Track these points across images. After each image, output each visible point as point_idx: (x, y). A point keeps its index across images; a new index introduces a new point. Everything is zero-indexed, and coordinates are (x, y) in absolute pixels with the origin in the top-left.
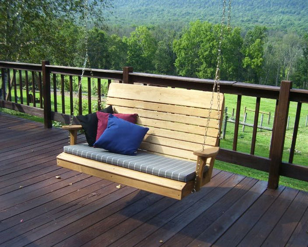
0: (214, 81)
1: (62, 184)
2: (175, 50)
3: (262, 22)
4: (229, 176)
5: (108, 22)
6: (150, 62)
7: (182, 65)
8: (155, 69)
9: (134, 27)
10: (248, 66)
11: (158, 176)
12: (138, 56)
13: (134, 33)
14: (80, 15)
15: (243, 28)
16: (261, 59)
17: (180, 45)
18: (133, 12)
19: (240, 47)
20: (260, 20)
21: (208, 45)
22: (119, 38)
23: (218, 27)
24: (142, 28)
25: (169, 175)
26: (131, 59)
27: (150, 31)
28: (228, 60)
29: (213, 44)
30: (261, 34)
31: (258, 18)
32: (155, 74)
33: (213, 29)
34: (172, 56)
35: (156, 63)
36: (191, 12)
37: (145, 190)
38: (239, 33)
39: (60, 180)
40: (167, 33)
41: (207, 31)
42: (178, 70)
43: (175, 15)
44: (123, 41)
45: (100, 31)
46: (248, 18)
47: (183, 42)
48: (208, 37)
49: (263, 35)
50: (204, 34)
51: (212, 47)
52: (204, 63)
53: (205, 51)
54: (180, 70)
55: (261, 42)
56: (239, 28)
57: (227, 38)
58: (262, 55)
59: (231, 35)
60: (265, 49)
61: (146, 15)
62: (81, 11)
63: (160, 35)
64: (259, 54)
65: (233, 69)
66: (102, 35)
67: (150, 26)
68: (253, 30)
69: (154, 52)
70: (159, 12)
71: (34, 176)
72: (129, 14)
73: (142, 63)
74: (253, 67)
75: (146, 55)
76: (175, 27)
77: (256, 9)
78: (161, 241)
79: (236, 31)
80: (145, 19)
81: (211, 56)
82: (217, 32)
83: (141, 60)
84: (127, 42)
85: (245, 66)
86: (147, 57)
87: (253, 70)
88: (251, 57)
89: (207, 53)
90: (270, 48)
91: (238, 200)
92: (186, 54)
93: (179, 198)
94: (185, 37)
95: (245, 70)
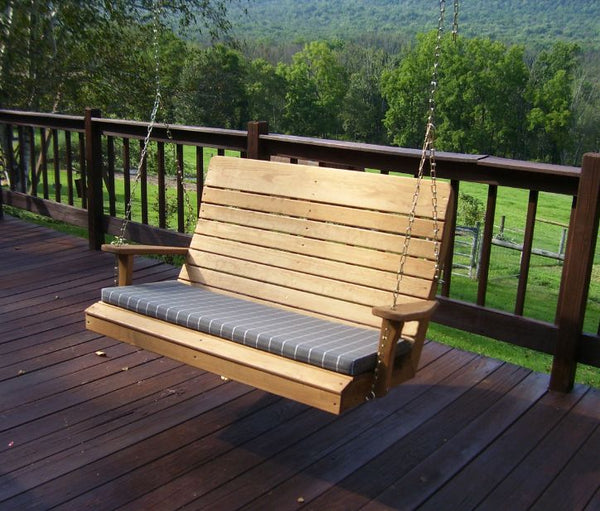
0: (422, 152)
1: (109, 368)
2: (385, 92)
3: (571, 35)
4: (467, 360)
5: (248, 32)
6: (332, 116)
7: (399, 123)
8: (342, 132)
9: (301, 44)
10: (539, 126)
11: (293, 359)
12: (308, 103)
13: (302, 56)
14: (181, 15)
15: (530, 48)
16: (566, 112)
17: (395, 81)
18: (299, 13)
19: (523, 86)
20: (566, 30)
21: (454, 82)
22: (269, 67)
23: (477, 44)
24: (317, 46)
25: (317, 358)
26: (293, 109)
27: (334, 52)
28: (497, 115)
29: (464, 80)
30: (569, 59)
31: (563, 25)
32: (343, 140)
33: (466, 49)
34: (380, 104)
35: (345, 119)
36: (420, 12)
37: (264, 389)
38: (520, 57)
39: (105, 359)
40: (370, 57)
41: (452, 54)
42: (390, 133)
43: (386, 18)
44: (278, 71)
45: (230, 51)
46: (541, 26)
47: (401, 76)
48: (454, 66)
49: (571, 62)
50: (447, 58)
51: (463, 88)
52: (446, 119)
53: (449, 95)
54: (395, 133)
55: (566, 76)
56: (521, 47)
57: (494, 68)
58: (569, 104)
59: (503, 61)
60: (576, 91)
61: (327, 18)
62: (183, 8)
63: (354, 60)
64: (562, 103)
65: (505, 134)
66: (235, 59)
67: (335, 40)
68: (550, 53)
69: (341, 96)
70: (355, 11)
71: (52, 349)
72: (290, 17)
73: (315, 118)
74: (548, 128)
75: (325, 103)
76: (386, 45)
77: (559, 8)
78: (301, 500)
79: (513, 54)
80: (323, 28)
81: (460, 105)
82: (475, 54)
83: (312, 111)
84: (285, 74)
85: (532, 126)
86: (327, 105)
87: (549, 136)
88: (546, 108)
89: (452, 98)
90: (587, 89)
91: (481, 413)
92: (408, 101)
93: (335, 410)
94: (406, 66)
95: (532, 135)
